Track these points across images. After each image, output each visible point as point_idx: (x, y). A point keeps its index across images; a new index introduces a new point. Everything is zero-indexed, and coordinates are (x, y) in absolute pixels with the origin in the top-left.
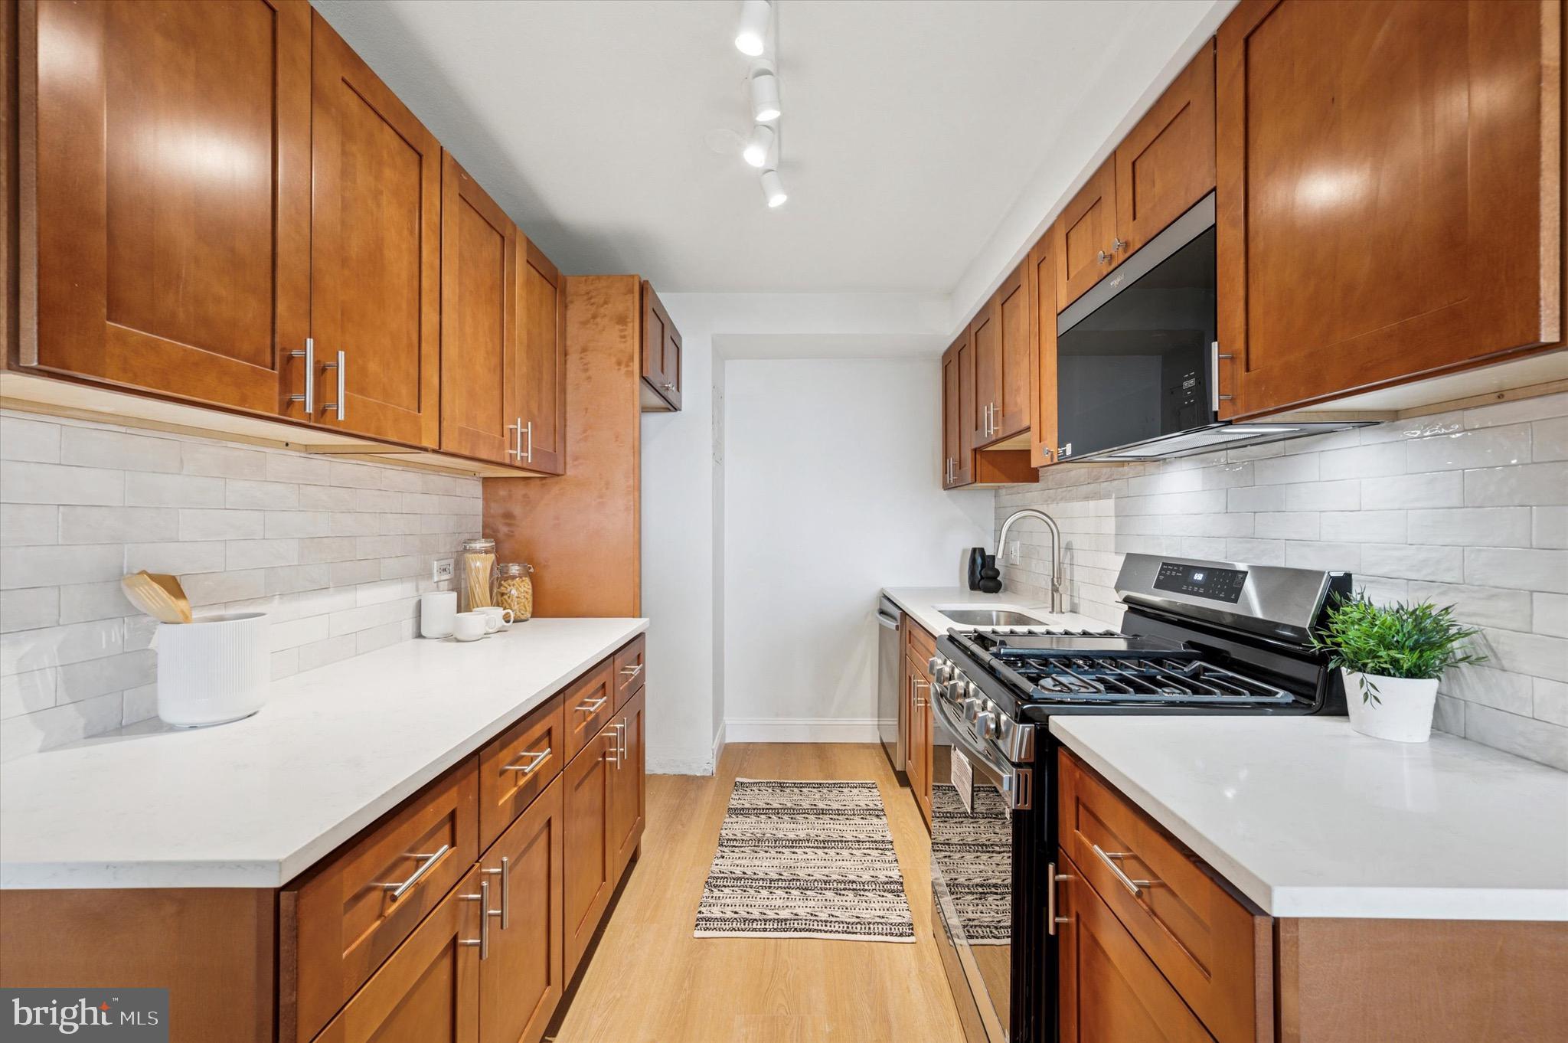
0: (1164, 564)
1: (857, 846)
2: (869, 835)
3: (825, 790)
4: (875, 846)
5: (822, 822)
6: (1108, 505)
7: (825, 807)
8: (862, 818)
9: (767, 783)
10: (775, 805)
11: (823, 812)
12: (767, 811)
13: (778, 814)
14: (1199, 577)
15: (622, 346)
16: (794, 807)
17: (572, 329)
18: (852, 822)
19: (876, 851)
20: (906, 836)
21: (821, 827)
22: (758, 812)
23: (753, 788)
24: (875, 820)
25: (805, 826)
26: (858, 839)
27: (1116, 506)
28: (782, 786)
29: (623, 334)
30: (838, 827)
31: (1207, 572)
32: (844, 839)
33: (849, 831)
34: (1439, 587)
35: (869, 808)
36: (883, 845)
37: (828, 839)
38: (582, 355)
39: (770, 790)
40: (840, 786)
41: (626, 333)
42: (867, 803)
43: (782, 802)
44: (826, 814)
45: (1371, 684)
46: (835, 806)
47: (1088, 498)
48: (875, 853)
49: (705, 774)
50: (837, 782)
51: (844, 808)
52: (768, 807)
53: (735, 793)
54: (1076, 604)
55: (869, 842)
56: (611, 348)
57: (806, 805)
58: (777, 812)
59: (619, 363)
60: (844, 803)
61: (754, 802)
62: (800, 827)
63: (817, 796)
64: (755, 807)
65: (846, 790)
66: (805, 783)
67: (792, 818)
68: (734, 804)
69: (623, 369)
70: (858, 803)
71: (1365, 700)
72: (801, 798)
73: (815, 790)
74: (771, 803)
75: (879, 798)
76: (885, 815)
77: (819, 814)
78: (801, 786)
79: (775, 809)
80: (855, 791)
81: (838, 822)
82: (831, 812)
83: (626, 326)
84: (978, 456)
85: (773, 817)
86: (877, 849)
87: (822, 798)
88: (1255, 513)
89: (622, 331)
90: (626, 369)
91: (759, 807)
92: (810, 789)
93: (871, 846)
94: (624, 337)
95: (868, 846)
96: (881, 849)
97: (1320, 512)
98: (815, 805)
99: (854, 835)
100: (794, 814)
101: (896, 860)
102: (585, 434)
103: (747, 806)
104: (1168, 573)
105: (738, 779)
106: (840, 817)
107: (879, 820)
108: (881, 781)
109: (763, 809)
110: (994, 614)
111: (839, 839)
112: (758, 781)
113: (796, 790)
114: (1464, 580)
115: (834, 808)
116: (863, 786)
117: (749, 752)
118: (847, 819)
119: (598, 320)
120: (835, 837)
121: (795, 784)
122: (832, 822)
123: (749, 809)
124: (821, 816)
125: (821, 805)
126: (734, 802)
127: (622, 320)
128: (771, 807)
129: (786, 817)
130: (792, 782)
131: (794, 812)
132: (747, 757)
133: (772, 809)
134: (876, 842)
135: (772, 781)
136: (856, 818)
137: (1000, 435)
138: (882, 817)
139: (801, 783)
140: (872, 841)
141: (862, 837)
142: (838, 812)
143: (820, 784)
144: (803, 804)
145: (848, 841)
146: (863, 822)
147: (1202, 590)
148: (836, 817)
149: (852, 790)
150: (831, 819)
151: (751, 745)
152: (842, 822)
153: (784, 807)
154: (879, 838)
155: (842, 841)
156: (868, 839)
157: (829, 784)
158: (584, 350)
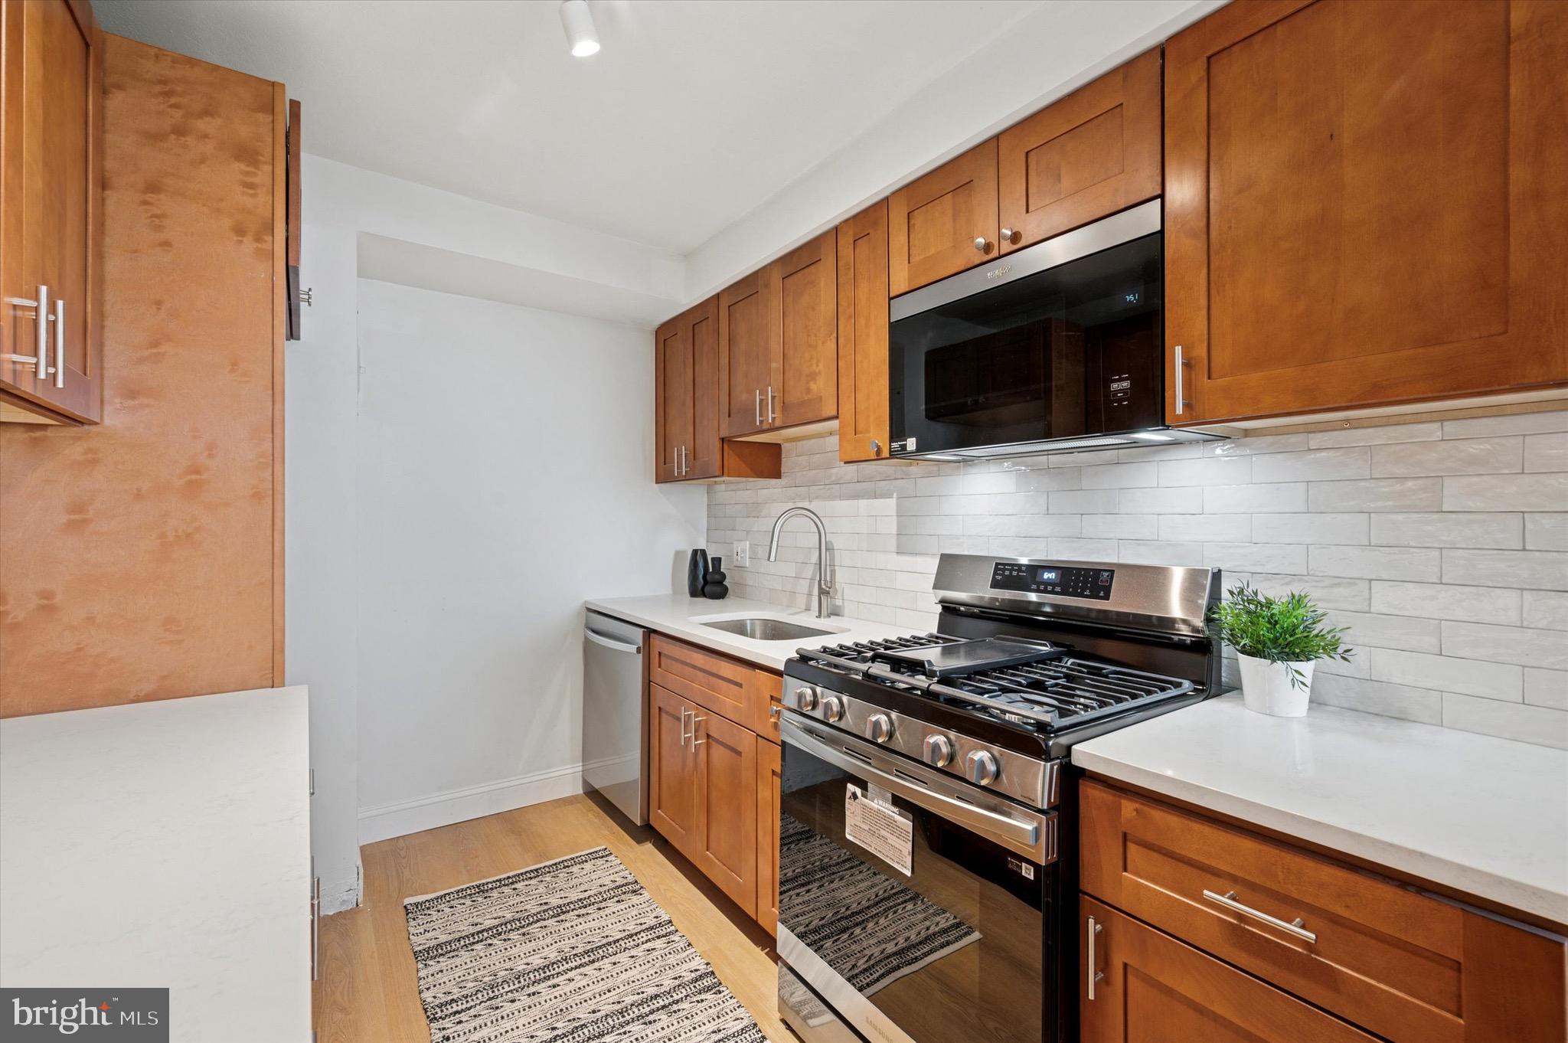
0: (997, 564)
1: (632, 943)
2: (639, 922)
3: (548, 878)
4: (654, 935)
5: (568, 925)
6: (890, 505)
7: (561, 902)
8: (618, 901)
9: (458, 892)
10: (488, 923)
11: (561, 911)
12: (479, 936)
13: (500, 934)
14: (1048, 576)
15: (249, 202)
16: (517, 916)
17: (120, 142)
18: (607, 911)
19: (658, 941)
20: (680, 907)
21: (570, 932)
22: (469, 941)
23: (439, 907)
24: (635, 899)
25: (549, 940)
26: (627, 933)
27: (898, 505)
28: (481, 890)
29: (249, 180)
30: (593, 924)
31: (1060, 572)
32: (611, 939)
33: (610, 926)
34: (1282, 579)
35: (617, 884)
36: (661, 929)
37: (589, 947)
38: (148, 197)
39: (468, 902)
40: (565, 865)
41: (256, 180)
42: (612, 877)
43: (495, 915)
44: (569, 912)
45: (1296, 671)
46: (574, 896)
47: (858, 496)
48: (659, 944)
49: (343, 908)
50: (557, 860)
51: (586, 895)
52: (479, 928)
53: (412, 923)
54: (839, 606)
55: (643, 931)
56: (221, 200)
57: (533, 907)
58: (496, 931)
59: (240, 231)
60: (582, 888)
61: (454, 927)
62: (541, 943)
63: (542, 889)
64: (457, 935)
65: (575, 869)
66: (514, 876)
67: (524, 934)
68: (420, 942)
69: (249, 245)
70: (600, 882)
71: (1293, 686)
72: (519, 899)
73: (533, 882)
74: (479, 920)
75: (622, 867)
76: (642, 887)
77: (559, 915)
78: (512, 881)
79: (490, 929)
80: (588, 866)
81: (590, 918)
82: (572, 906)
83: (257, 168)
84: (725, 446)
85: (495, 941)
86: (658, 937)
87: (551, 891)
88: (1082, 515)
89: (247, 173)
90: (255, 245)
91: (464, 934)
92: (526, 883)
93: (650, 937)
94: (251, 186)
95: (645, 939)
96: (664, 936)
97: (1158, 514)
98: (546, 903)
99: (621, 928)
100: (523, 927)
101: (689, 945)
102: (155, 350)
103: (443, 938)
104: (1007, 573)
105: (407, 901)
106: (589, 910)
107: (640, 896)
108: (612, 843)
109: (473, 935)
110: (748, 622)
111: (604, 941)
112: (442, 893)
113: (506, 890)
114: (1308, 573)
115: (573, 900)
116: (594, 856)
117: (403, 853)
118: (599, 909)
119: (190, 140)
120: (598, 941)
121: (500, 880)
122: (581, 920)
123: (450, 943)
124: (563, 917)
125: (554, 901)
126: (421, 939)
127: (246, 154)
128: (483, 927)
129: (513, 936)
130: (495, 879)
131: (522, 923)
132: (404, 861)
133: (488, 931)
134: (652, 928)
135: (464, 886)
136: (609, 903)
137: (778, 423)
138: (641, 891)
139: (509, 878)
140: (647, 929)
141: (631, 928)
142: (583, 903)
143: (536, 870)
144: (528, 907)
145: (618, 941)
146: (621, 906)
147: (1058, 589)
148: (583, 911)
149: (582, 866)
150: (579, 916)
151: (401, 840)
152: (595, 916)
153: (502, 920)
154: (653, 922)
155: (609, 944)
156: (640, 928)
157: (549, 867)
158: (153, 187)
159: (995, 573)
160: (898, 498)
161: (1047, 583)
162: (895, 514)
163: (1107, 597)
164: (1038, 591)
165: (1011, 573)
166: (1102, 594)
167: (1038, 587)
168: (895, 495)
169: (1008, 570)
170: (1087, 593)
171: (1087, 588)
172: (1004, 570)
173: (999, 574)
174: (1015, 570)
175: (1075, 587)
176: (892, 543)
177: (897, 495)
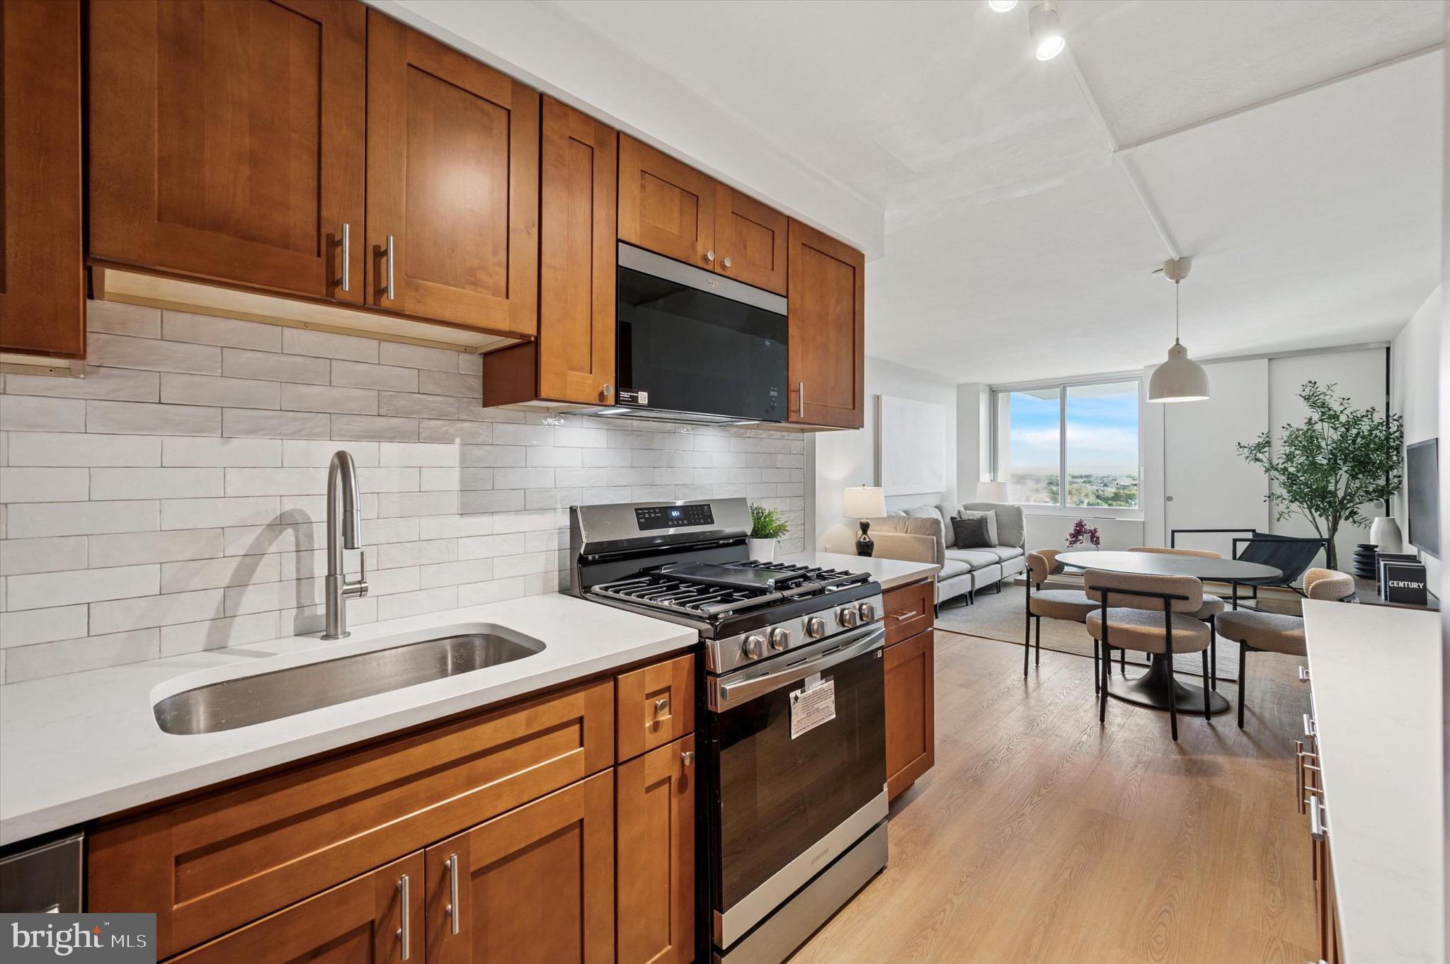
0: (636, 509)
6: (450, 453)
27: (462, 454)
104: (646, 515)
159: (638, 518)
160: (463, 444)
161: (677, 519)
162: (457, 464)
163: (712, 522)
164: (674, 526)
165: (650, 515)
166: (709, 521)
167: (673, 523)
168: (458, 440)
169: (647, 513)
170: (702, 521)
171: (701, 518)
172: (644, 514)
173: (642, 518)
174: (652, 513)
175: (695, 519)
176: (454, 502)
177: (462, 441)
